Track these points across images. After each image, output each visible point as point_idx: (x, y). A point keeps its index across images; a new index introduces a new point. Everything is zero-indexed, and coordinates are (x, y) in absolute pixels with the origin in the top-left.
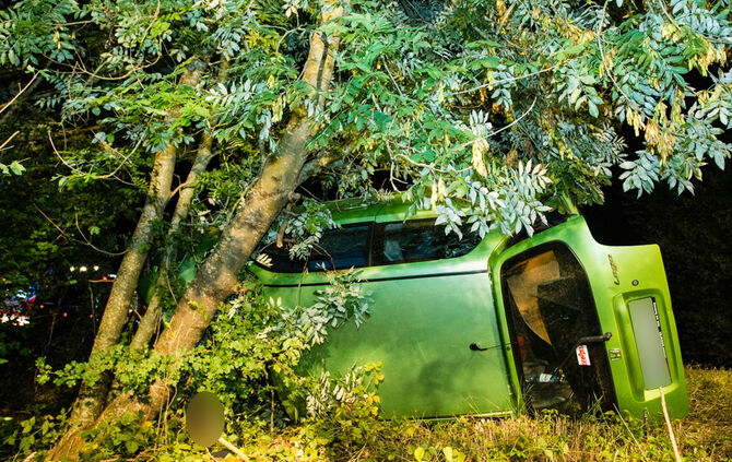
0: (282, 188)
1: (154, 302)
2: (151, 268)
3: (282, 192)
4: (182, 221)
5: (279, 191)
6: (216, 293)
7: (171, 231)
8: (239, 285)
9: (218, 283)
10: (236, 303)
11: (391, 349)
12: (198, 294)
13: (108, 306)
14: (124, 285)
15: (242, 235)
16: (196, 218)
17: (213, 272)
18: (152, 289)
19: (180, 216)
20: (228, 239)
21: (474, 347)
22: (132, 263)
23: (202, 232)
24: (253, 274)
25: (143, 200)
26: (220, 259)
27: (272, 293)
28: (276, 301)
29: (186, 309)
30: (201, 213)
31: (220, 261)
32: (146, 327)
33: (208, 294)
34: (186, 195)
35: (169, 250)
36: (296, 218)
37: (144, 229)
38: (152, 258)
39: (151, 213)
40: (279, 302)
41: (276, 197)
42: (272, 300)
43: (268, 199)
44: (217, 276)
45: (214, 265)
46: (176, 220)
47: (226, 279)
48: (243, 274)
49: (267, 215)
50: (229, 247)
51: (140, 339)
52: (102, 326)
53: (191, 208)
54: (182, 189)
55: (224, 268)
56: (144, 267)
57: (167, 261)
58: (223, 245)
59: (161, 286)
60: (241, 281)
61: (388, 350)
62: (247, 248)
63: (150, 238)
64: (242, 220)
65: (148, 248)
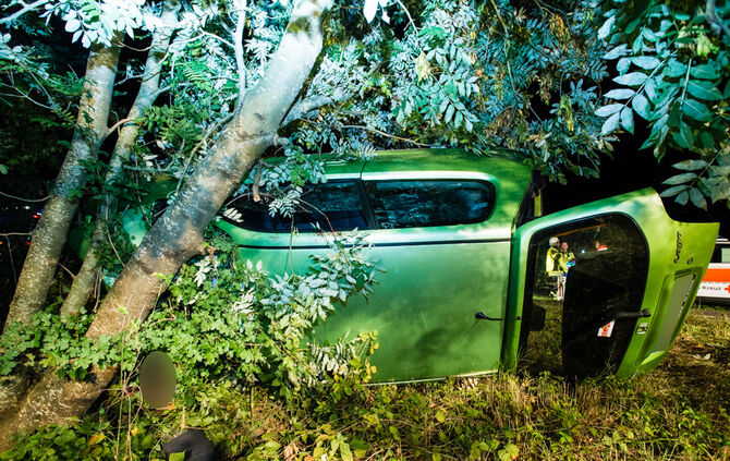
0: (267, 130)
1: (90, 261)
2: (84, 219)
3: (266, 134)
4: (124, 163)
5: (262, 133)
6: (177, 254)
7: (110, 176)
8: (207, 244)
9: (181, 242)
10: (203, 265)
11: (392, 319)
12: (154, 254)
13: (26, 265)
14: (47, 239)
15: (213, 184)
16: (141, 162)
17: (174, 228)
18: (85, 243)
19: (122, 158)
20: (194, 188)
21: (479, 316)
22: (57, 212)
23: (149, 179)
24: (223, 232)
25: (69, 134)
26: (182, 213)
27: (250, 256)
28: (255, 265)
29: (139, 272)
30: (147, 158)
31: (184, 216)
32: (80, 287)
33: (167, 255)
34: (128, 134)
35: (108, 199)
36: (272, 169)
37: (72, 170)
38: (85, 206)
39: (81, 150)
40: (259, 266)
41: (258, 140)
42: (249, 264)
43: (248, 142)
44: (179, 234)
45: (176, 220)
46: (116, 164)
47: (191, 238)
48: (210, 231)
49: (245, 161)
50: (195, 198)
51: (73, 303)
52: (19, 289)
53: (133, 150)
54: (122, 126)
55: (188, 223)
56: (75, 218)
57: (106, 212)
58: (188, 195)
59: (99, 242)
60: (208, 239)
61: (386, 320)
62: (217, 200)
63: (81, 182)
64: (213, 166)
65: (80, 196)
